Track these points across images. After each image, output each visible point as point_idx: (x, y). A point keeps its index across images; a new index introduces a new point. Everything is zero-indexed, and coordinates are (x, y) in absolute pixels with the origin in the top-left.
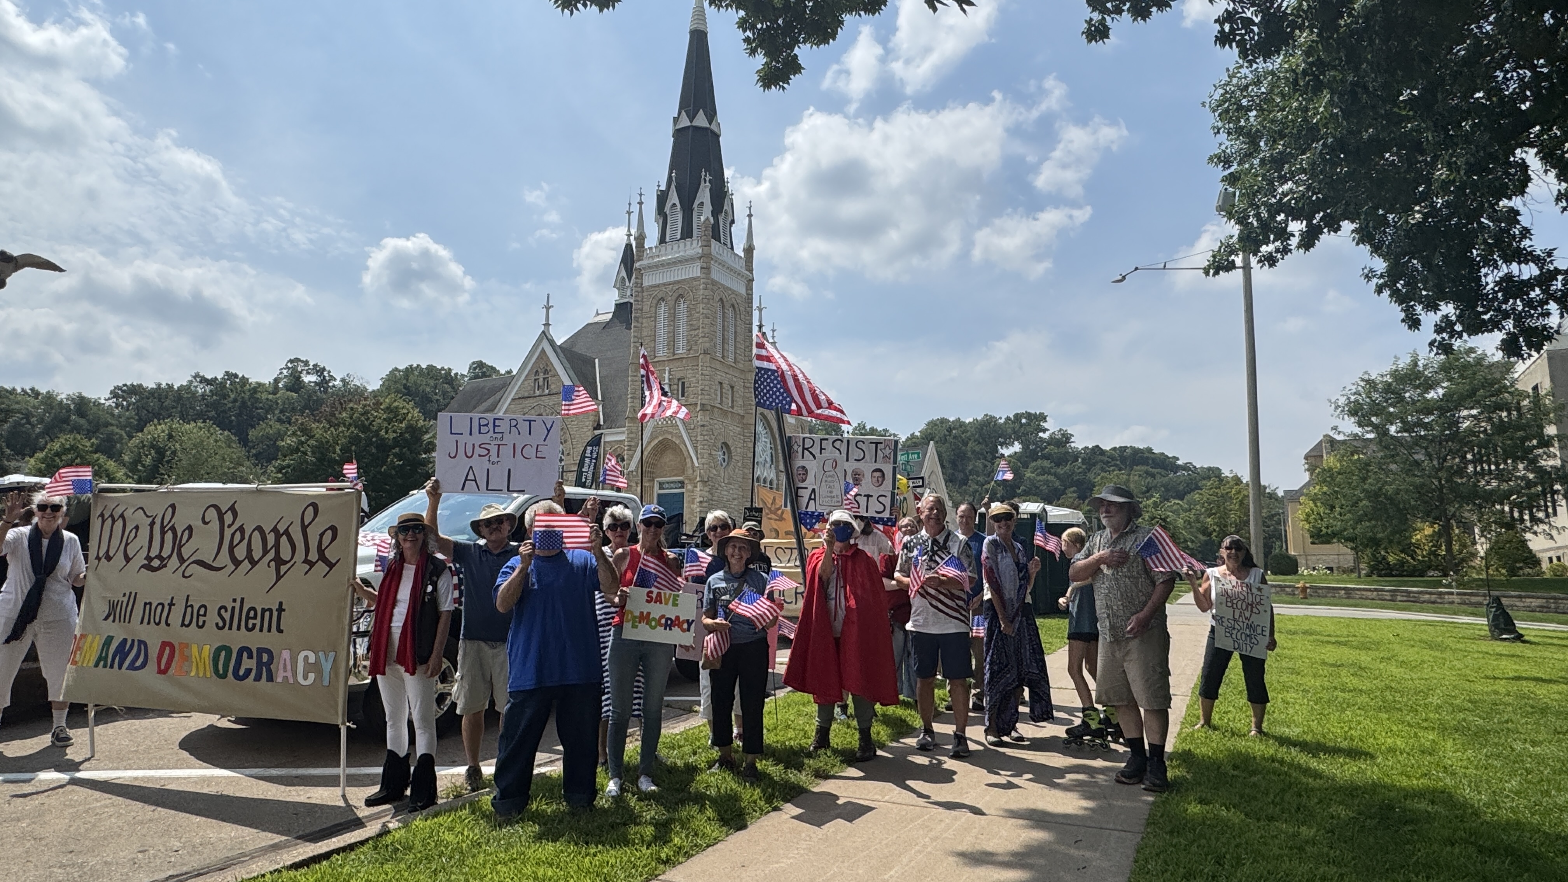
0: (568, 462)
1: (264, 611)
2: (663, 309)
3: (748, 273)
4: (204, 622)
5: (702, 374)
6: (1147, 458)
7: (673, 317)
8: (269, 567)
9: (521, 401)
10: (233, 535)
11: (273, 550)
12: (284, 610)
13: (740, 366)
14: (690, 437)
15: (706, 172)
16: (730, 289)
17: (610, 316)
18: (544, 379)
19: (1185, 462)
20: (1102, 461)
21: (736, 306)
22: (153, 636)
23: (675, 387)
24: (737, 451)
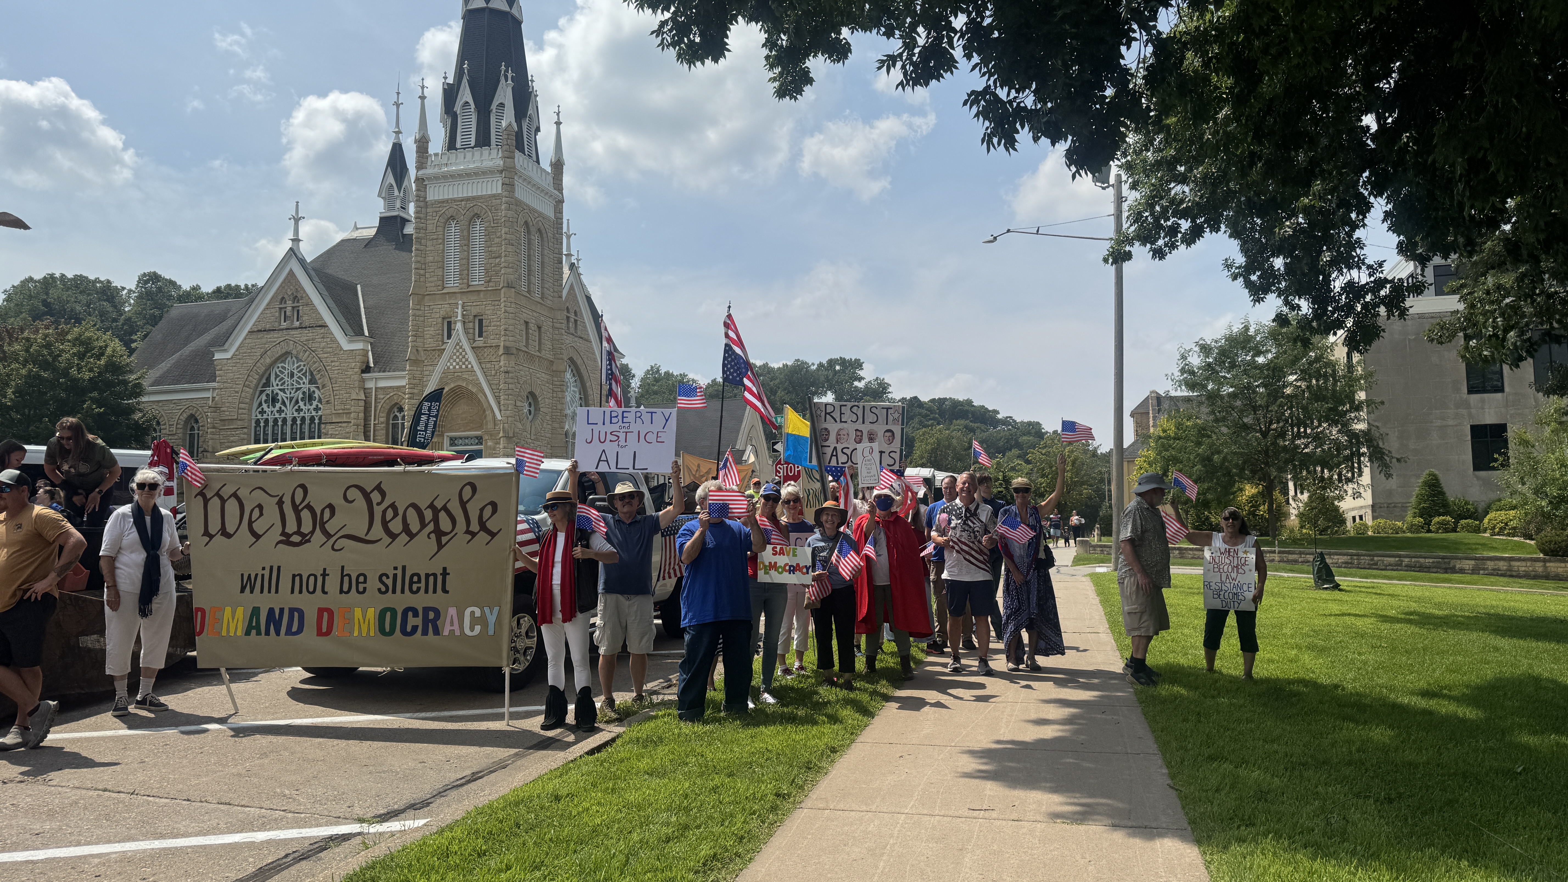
0: (328, 412)
1: (427, 576)
2: (453, 228)
3: (556, 192)
4: (365, 589)
5: (506, 312)
6: (967, 411)
7: (466, 241)
8: (429, 538)
9: (260, 335)
10: (384, 512)
11: (432, 524)
12: (449, 574)
13: (549, 303)
14: (490, 385)
15: (507, 67)
16: (537, 211)
17: (373, 232)
18: (293, 307)
19: (1005, 416)
20: (920, 414)
21: (544, 231)
22: (309, 604)
23: (471, 325)
24: (545, 402)
